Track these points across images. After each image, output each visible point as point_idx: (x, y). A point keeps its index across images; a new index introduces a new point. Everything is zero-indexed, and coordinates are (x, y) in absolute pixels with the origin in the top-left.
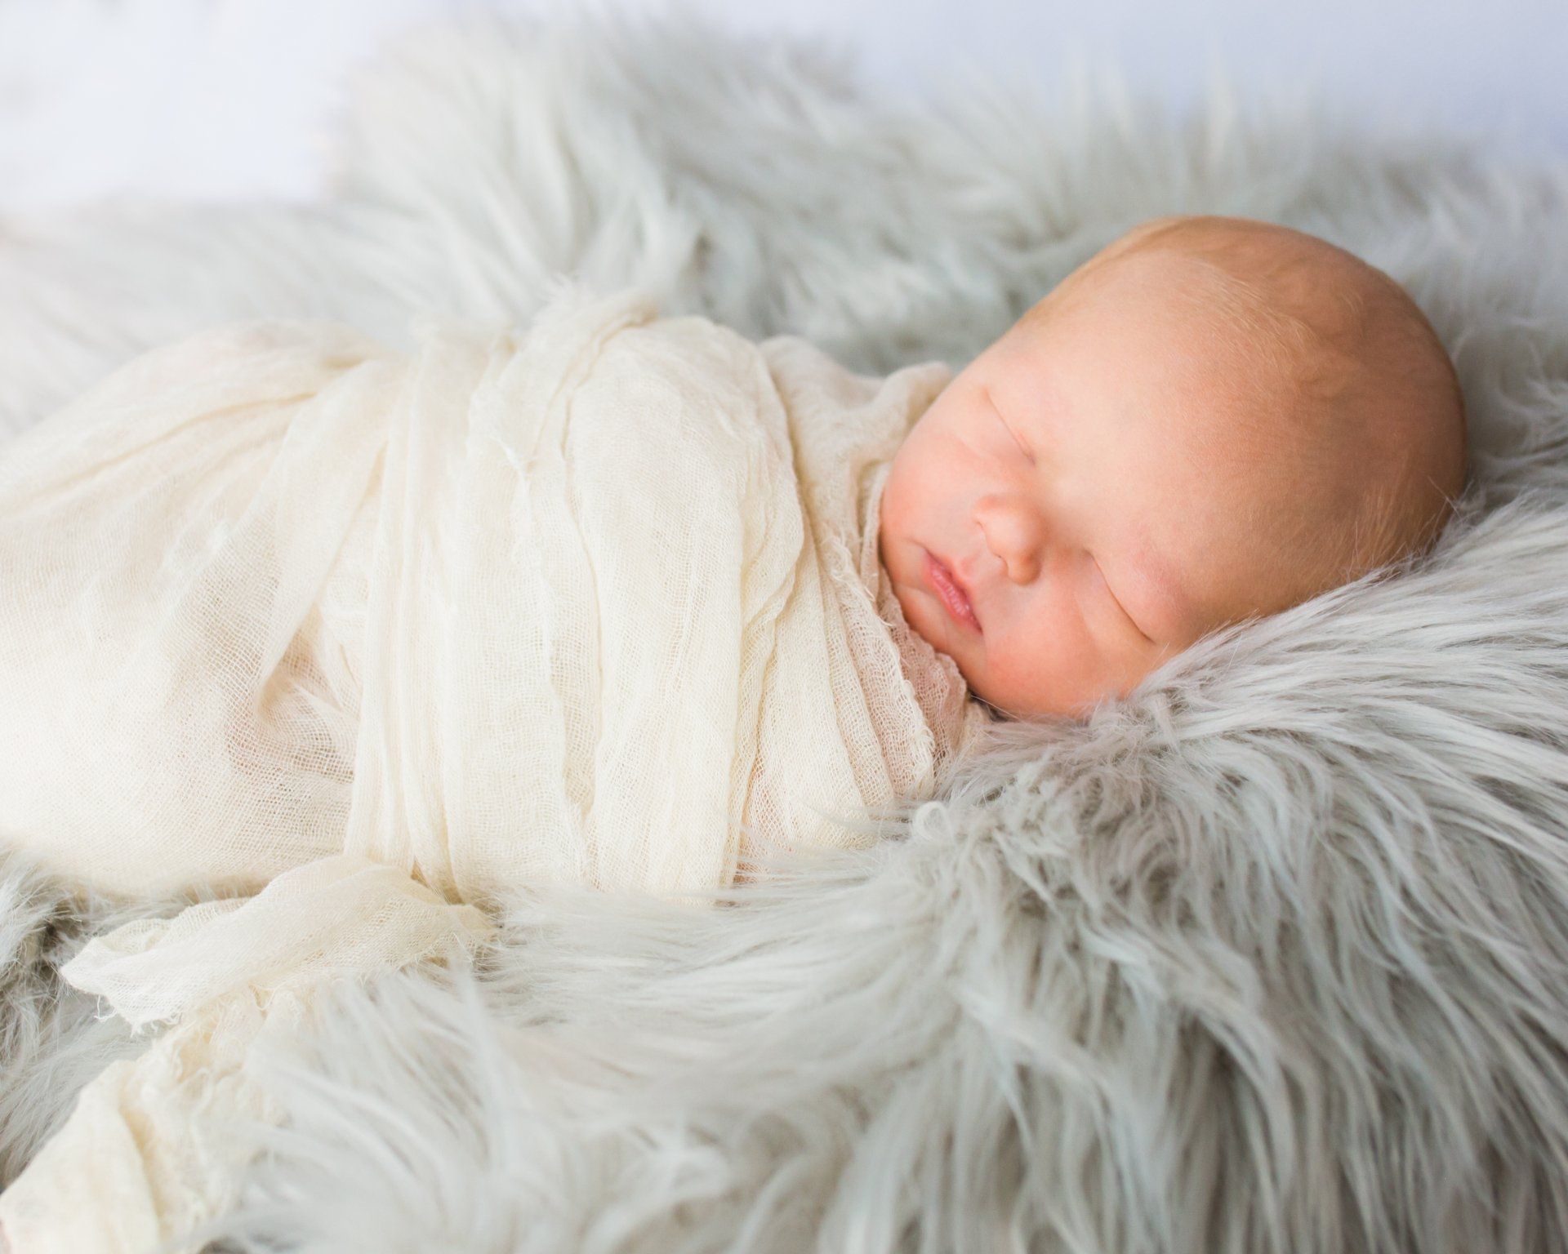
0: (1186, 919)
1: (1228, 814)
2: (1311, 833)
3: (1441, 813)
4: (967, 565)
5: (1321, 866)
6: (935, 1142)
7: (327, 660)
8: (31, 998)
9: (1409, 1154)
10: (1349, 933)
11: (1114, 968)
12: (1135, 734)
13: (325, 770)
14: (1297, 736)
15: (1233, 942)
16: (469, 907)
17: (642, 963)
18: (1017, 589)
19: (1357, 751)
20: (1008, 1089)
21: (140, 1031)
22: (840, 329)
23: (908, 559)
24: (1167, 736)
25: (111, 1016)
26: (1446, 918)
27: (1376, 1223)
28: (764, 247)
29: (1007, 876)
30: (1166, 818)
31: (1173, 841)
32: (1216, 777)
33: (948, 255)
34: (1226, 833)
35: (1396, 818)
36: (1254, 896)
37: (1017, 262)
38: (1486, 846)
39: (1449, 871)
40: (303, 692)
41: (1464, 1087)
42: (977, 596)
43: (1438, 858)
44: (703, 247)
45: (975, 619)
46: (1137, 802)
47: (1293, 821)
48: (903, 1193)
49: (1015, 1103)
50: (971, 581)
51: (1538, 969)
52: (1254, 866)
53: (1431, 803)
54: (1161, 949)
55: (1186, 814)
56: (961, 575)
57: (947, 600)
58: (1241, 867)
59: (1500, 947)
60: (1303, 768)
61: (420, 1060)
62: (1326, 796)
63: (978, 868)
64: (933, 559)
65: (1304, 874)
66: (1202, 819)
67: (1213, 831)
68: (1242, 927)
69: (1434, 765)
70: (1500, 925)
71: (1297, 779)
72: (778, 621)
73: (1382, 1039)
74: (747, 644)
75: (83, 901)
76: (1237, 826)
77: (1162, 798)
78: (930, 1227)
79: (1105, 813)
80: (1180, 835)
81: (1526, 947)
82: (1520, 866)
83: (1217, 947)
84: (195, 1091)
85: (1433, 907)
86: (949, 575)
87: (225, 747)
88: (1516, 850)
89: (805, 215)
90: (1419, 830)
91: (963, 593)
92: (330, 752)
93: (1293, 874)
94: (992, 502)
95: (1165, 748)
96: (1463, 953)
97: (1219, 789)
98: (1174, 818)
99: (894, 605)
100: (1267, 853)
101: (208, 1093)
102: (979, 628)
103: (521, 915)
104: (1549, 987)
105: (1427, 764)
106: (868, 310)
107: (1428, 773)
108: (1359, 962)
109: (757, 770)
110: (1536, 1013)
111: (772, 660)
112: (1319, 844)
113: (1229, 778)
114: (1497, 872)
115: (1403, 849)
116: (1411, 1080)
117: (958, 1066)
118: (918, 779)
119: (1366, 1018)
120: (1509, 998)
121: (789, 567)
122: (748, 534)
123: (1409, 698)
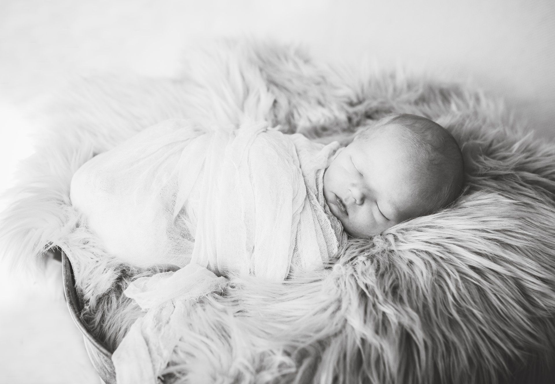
0: (401, 300)
1: (411, 273)
2: (431, 280)
3: (462, 275)
4: (346, 200)
5: (434, 288)
6: (342, 356)
7: (189, 211)
8: (115, 295)
9: (451, 360)
10: (440, 306)
11: (384, 314)
12: (386, 246)
13: (188, 239)
14: (426, 252)
15: (412, 307)
16: (222, 277)
17: (266, 297)
18: (358, 206)
19: (441, 258)
20: (358, 343)
21: (144, 310)
22: (308, 125)
23: (331, 197)
24: (393, 248)
25: (136, 304)
26: (463, 304)
27: (443, 377)
28: (289, 103)
29: (358, 286)
30: (395, 272)
31: (397, 278)
32: (407, 262)
33: (334, 107)
34: (410, 278)
35: (451, 277)
36: (417, 295)
37: (351, 110)
38: (472, 284)
39: (464, 291)
40: (183, 219)
41: (465, 345)
42: (348, 207)
43: (461, 288)
44: (275, 102)
45: (347, 212)
46: (388, 267)
47: (427, 277)
48: (335, 370)
49: (360, 347)
50: (347, 203)
51: (484, 318)
52: (417, 287)
53: (459, 272)
54: (396, 309)
55: (400, 271)
56: (344, 202)
57: (340, 207)
58: (414, 287)
59: (476, 312)
60: (429, 262)
61: (216, 326)
62: (435, 270)
63: (351, 284)
64: (337, 197)
65: (429, 290)
66: (404, 273)
67: (407, 278)
68: (415, 303)
69: (460, 263)
70: (476, 306)
71: (427, 264)
72: (301, 213)
73: (447, 333)
74: (294, 218)
75: (129, 267)
76: (413, 276)
77: (394, 266)
78: (341, 379)
79: (381, 271)
80: (399, 278)
81: (482, 312)
82: (480, 290)
83: (409, 309)
84: (159, 329)
85: (460, 300)
86: (341, 201)
87: (166, 233)
88: (479, 286)
89: (299, 94)
90: (456, 280)
91: (344, 206)
92: (189, 235)
93: (427, 290)
94: (354, 185)
95: (393, 251)
96: (467, 313)
97: (408, 265)
98: (397, 272)
99: (327, 208)
100: (420, 284)
101: (163, 330)
102: (347, 214)
103: (235, 280)
104: (487, 322)
105: (458, 262)
106: (314, 119)
107: (459, 264)
108: (442, 313)
109: (295, 250)
110: (483, 328)
111: (300, 222)
112: (433, 283)
113: (410, 262)
114: (474, 291)
115: (453, 285)
116: (454, 343)
117: (347, 337)
118: (334, 253)
119: (444, 328)
120: (477, 324)
121: (304, 200)
122: (294, 191)
123: (454, 244)
